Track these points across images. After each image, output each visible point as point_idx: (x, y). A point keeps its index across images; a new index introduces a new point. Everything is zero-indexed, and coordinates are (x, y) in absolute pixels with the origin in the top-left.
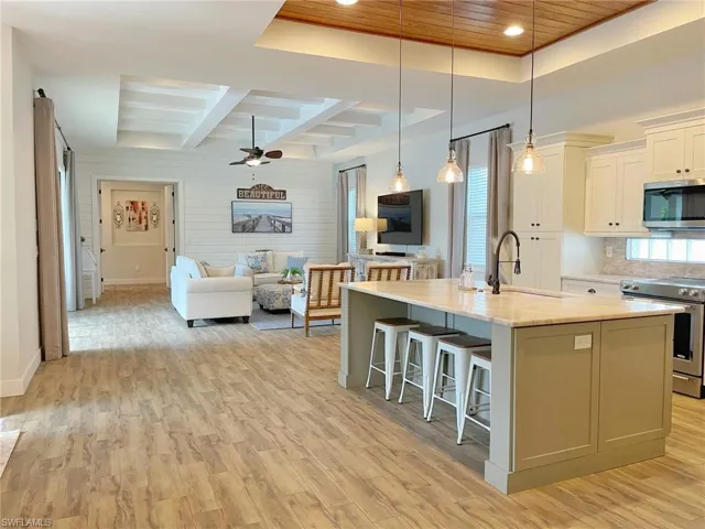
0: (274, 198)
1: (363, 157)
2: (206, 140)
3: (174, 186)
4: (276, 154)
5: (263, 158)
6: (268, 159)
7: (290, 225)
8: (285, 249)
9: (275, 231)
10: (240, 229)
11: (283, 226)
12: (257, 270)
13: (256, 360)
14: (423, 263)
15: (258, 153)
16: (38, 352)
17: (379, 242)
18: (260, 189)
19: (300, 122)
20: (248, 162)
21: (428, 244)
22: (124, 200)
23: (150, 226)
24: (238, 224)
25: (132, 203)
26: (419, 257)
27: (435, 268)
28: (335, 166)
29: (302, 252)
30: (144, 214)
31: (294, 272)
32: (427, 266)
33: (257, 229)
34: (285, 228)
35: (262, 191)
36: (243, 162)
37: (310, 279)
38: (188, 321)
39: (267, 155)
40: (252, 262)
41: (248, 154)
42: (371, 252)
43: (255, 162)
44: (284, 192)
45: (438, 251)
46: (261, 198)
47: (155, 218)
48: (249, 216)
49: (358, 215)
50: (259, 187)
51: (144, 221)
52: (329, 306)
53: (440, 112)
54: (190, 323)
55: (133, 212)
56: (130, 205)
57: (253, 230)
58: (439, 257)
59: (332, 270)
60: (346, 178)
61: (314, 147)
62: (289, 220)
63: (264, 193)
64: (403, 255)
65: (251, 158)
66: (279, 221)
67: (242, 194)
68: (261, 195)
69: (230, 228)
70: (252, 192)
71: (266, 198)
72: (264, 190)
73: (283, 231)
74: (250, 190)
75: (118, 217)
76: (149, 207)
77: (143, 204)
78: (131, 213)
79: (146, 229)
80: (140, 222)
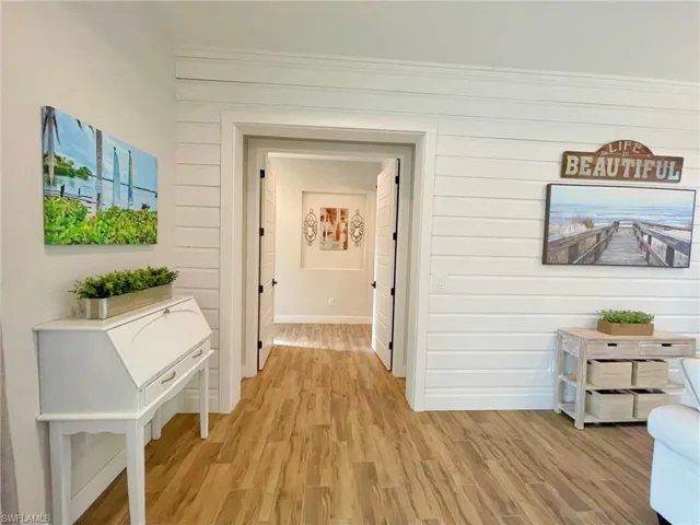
0: (652, 176)
7: (686, 248)
9: (649, 262)
10: (563, 254)
11: (670, 251)
18: (618, 154)
23: (351, 243)
24: (558, 243)
25: (329, 211)
30: (343, 227)
33: (603, 258)
34: (675, 254)
35: (627, 160)
44: (679, 161)
46: (620, 176)
47: (357, 234)
48: (588, 223)
50: (619, 149)
51: (342, 236)
55: (329, 224)
56: (325, 214)
57: (594, 258)
62: (683, 236)
63: (628, 162)
66: (662, 238)
67: (572, 165)
68: (621, 169)
69: (538, 252)
70: (601, 160)
71: (631, 177)
72: (632, 156)
73: (670, 263)
74: (596, 155)
75: (310, 229)
76: (350, 218)
77: (343, 213)
78: (327, 225)
79: (345, 247)
80: (338, 238)
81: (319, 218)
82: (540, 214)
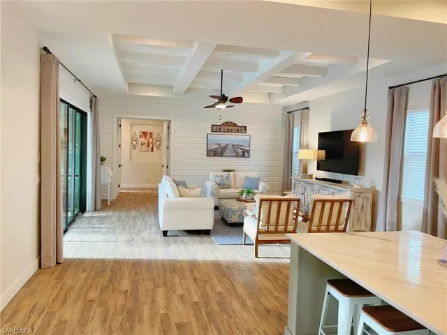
0: (237, 131)
1: (307, 102)
2: (189, 90)
3: (169, 122)
4: (238, 100)
5: (228, 103)
6: (232, 104)
7: (248, 152)
8: (245, 170)
9: (237, 156)
10: (212, 154)
11: (244, 153)
12: (222, 185)
13: (208, 288)
14: (360, 193)
15: (223, 99)
16: (36, 262)
17: (318, 169)
18: (227, 126)
19: (258, 74)
20: (217, 107)
21: (364, 175)
22: (138, 130)
23: (155, 149)
24: (211, 150)
25: (144, 133)
26: (355, 187)
27: (370, 196)
28: (284, 108)
29: (256, 173)
30: (151, 140)
31: (248, 193)
32: (364, 195)
33: (224, 155)
34: (245, 154)
35: (229, 127)
36: (213, 106)
37: (260, 208)
38: (164, 232)
39: (231, 101)
40: (218, 180)
41: (217, 100)
42: (311, 177)
43: (222, 106)
44: (245, 127)
45: (373, 181)
46: (228, 131)
47: (158, 144)
48: (219, 145)
49: (301, 147)
50: (227, 124)
51: (151, 145)
52: (276, 232)
53: (386, 61)
54: (165, 233)
55: (144, 139)
56: (142, 134)
57: (221, 155)
58: (373, 188)
59: (280, 201)
60: (292, 117)
61: (269, 94)
62: (248, 148)
63: (230, 128)
64: (339, 182)
65: (219, 103)
66: (241, 149)
67: (215, 128)
68: (229, 130)
69: (206, 153)
70: (222, 127)
71: (232, 132)
72: (231, 126)
73: (244, 156)
74: (221, 126)
75: (134, 142)
76: (155, 136)
77: (151, 134)
78: (143, 140)
79: (152, 151)
80: (148, 146)
81: (139, 137)
82: (206, 142)
